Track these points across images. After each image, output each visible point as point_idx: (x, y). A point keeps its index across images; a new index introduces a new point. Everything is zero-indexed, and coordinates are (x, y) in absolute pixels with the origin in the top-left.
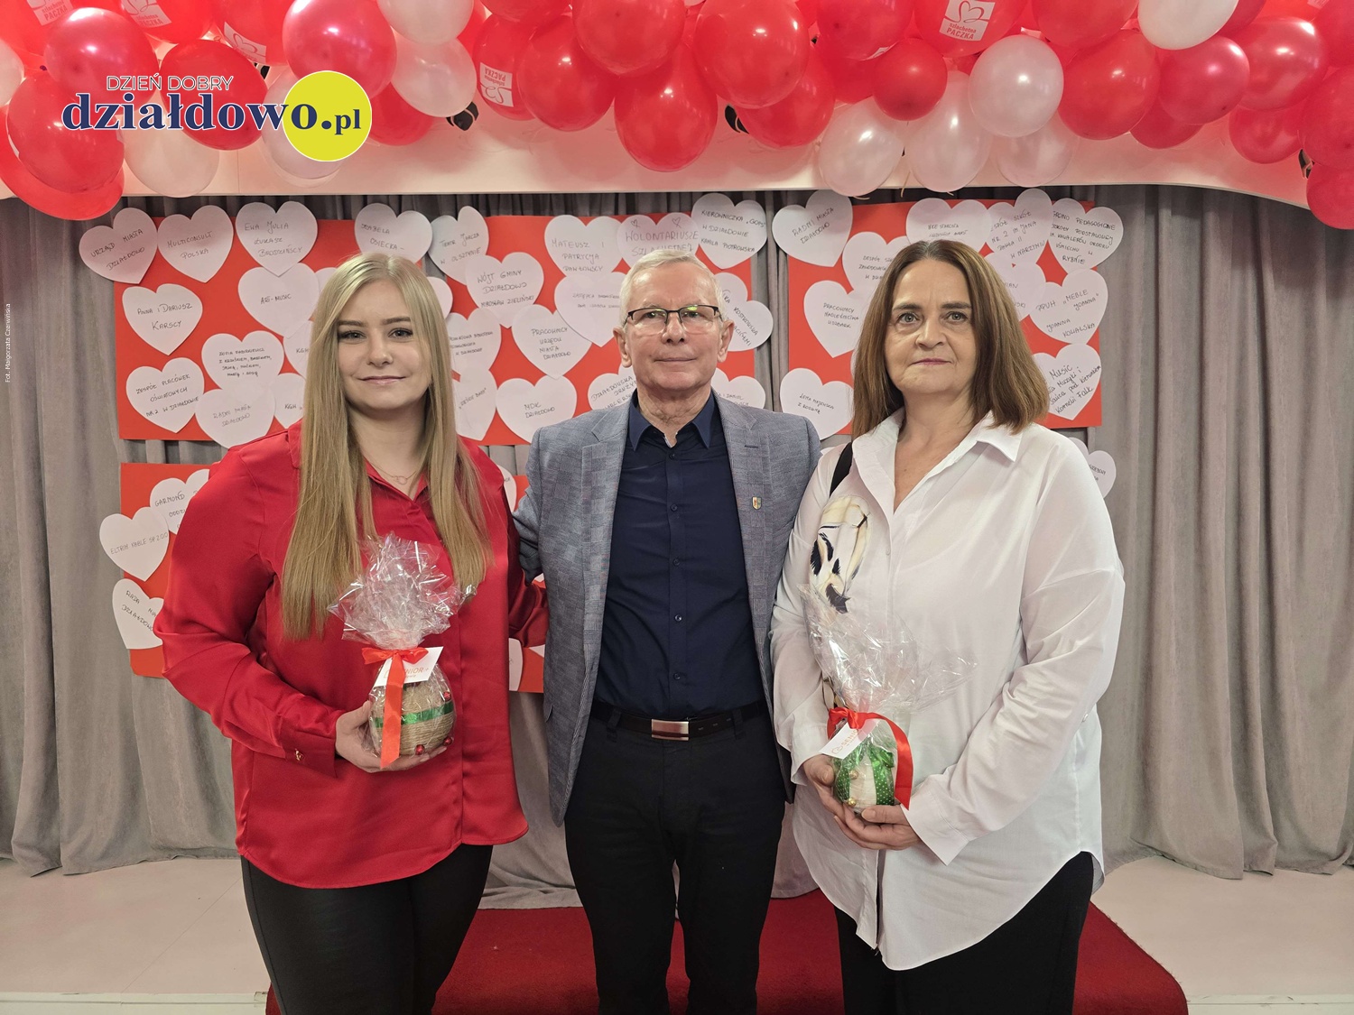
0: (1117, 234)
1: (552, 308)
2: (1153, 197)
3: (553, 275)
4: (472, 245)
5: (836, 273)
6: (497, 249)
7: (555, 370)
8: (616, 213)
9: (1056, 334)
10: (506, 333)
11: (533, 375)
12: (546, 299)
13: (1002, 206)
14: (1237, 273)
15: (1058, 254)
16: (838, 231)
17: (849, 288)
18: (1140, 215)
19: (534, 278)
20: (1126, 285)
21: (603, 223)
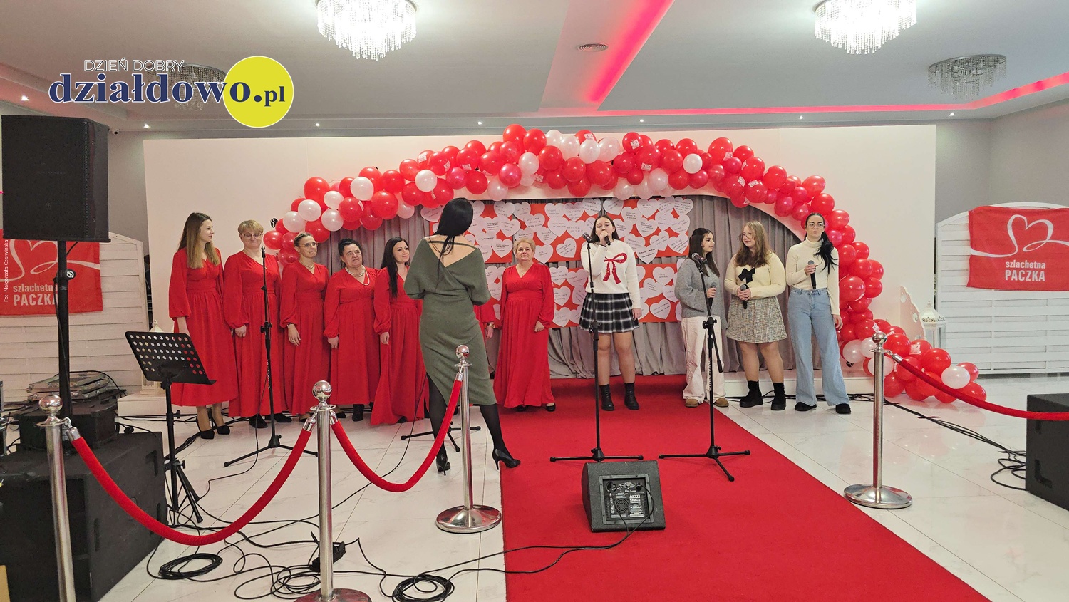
0: (692, 205)
1: (547, 227)
2: (701, 197)
3: (547, 219)
4: (525, 211)
5: (620, 217)
6: (533, 213)
7: (548, 243)
8: (562, 203)
9: (677, 232)
10: (535, 233)
11: (542, 244)
12: (546, 225)
13: (661, 200)
14: (723, 215)
15: (677, 211)
16: (620, 206)
17: (623, 221)
18: (697, 200)
19: (543, 220)
20: (695, 218)
21: (559, 205)
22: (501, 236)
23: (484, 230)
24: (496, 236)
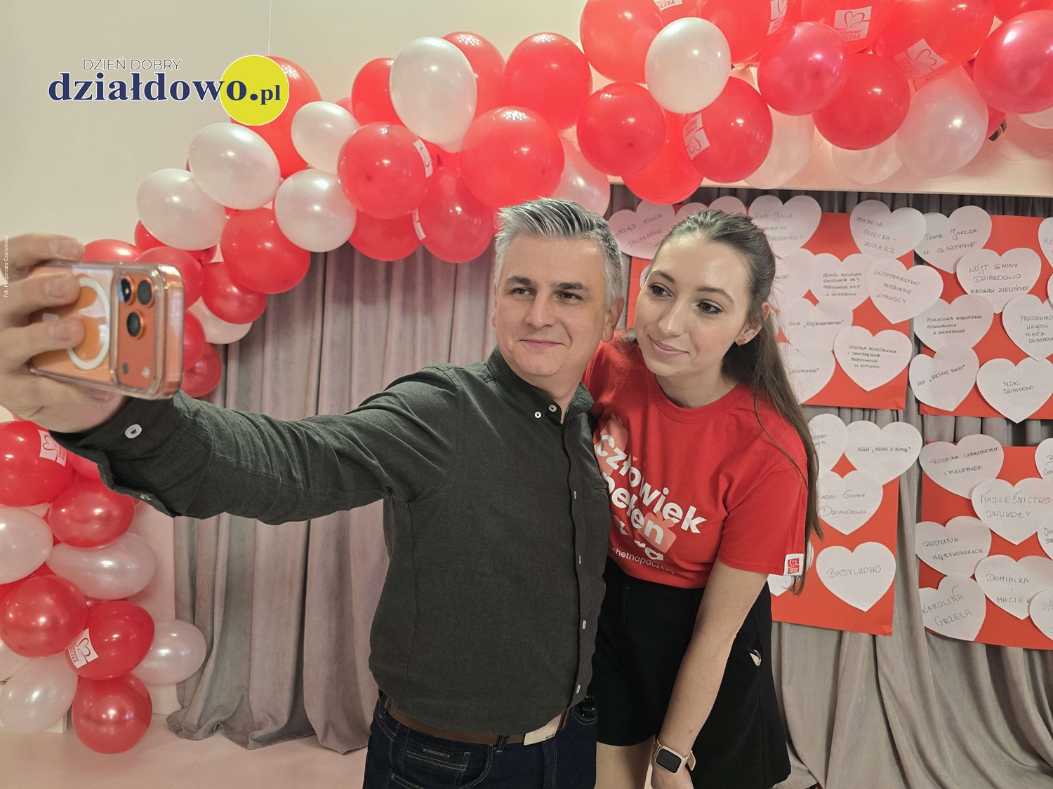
1: (1045, 298)
3: (1046, 269)
4: (963, 239)
6: (997, 245)
7: (1039, 353)
10: (996, 317)
11: (1017, 356)
12: (1040, 290)
19: (1032, 271)
22: (868, 317)
23: (810, 296)
24: (850, 318)
